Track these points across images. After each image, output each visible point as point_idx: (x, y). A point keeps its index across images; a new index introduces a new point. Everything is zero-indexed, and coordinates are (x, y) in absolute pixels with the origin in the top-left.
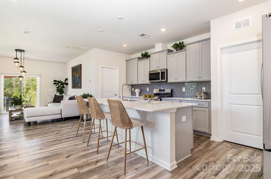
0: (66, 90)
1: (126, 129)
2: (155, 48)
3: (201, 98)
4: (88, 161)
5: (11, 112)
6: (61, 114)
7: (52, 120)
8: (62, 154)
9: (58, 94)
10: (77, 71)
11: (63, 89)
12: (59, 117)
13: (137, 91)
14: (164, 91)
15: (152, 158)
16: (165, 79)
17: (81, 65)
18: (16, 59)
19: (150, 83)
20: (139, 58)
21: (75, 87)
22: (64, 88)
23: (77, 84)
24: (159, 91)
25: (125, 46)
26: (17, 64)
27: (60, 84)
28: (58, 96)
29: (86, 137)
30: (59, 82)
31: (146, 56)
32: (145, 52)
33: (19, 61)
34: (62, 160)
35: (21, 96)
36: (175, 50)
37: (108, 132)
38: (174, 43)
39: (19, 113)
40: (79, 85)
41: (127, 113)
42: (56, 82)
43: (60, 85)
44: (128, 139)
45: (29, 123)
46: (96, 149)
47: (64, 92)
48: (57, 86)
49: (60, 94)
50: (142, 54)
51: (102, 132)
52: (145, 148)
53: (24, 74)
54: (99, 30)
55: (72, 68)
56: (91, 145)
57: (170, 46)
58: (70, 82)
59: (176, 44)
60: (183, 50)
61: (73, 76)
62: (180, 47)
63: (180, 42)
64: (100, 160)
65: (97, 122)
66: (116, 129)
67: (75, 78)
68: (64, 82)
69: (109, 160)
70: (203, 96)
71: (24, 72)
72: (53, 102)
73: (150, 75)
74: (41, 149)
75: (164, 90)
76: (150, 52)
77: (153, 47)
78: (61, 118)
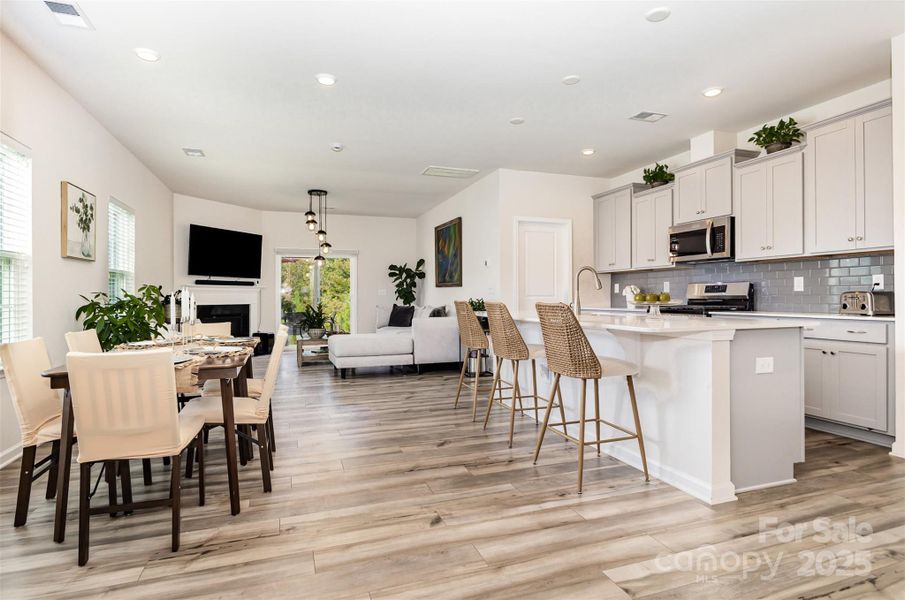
0: (420, 293)
1: (585, 380)
2: (689, 149)
3: (863, 312)
4: (487, 458)
5: (300, 344)
6: (412, 353)
7: (389, 369)
8: (427, 438)
9: (400, 303)
10: (449, 237)
11: (413, 289)
12: (407, 360)
13: (630, 293)
14: (724, 291)
15: (661, 471)
16: (723, 250)
17: (460, 219)
18: (311, 213)
19: (674, 266)
20: (637, 188)
21: (444, 281)
22: (415, 286)
23: (449, 274)
24: (706, 292)
25: (588, 152)
26: (312, 226)
27: (404, 275)
28: (401, 308)
29: (479, 411)
30: (402, 270)
31: (659, 177)
32: (655, 166)
33: (316, 218)
34: (429, 448)
35: (320, 307)
36: (763, 151)
37: (538, 400)
38: (759, 128)
39: (317, 348)
40: (456, 277)
41: (585, 338)
42: (395, 271)
43: (406, 278)
44: (590, 414)
45: (344, 371)
46: (508, 438)
47: (414, 299)
48: (398, 282)
49: (405, 303)
50: (645, 171)
51: (520, 398)
52: (639, 437)
53: (326, 249)
54: (513, 119)
55: (436, 228)
56: (492, 429)
57: (744, 139)
58: (430, 269)
59: (765, 129)
60: (795, 147)
61: (439, 251)
62: (781, 137)
63: (782, 123)
64: (517, 459)
65: (506, 372)
66: (558, 381)
67: (445, 258)
68: (414, 270)
69: (540, 462)
70: (869, 306)
71: (328, 245)
72: (390, 325)
73: (675, 238)
74: (380, 425)
75: (723, 289)
76: (670, 163)
77: (685, 146)
78: (412, 363)
